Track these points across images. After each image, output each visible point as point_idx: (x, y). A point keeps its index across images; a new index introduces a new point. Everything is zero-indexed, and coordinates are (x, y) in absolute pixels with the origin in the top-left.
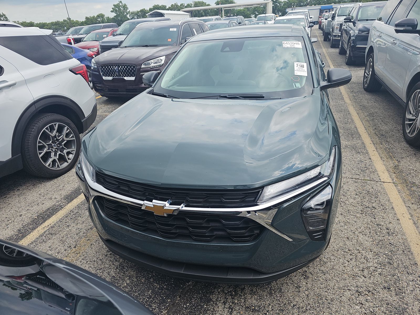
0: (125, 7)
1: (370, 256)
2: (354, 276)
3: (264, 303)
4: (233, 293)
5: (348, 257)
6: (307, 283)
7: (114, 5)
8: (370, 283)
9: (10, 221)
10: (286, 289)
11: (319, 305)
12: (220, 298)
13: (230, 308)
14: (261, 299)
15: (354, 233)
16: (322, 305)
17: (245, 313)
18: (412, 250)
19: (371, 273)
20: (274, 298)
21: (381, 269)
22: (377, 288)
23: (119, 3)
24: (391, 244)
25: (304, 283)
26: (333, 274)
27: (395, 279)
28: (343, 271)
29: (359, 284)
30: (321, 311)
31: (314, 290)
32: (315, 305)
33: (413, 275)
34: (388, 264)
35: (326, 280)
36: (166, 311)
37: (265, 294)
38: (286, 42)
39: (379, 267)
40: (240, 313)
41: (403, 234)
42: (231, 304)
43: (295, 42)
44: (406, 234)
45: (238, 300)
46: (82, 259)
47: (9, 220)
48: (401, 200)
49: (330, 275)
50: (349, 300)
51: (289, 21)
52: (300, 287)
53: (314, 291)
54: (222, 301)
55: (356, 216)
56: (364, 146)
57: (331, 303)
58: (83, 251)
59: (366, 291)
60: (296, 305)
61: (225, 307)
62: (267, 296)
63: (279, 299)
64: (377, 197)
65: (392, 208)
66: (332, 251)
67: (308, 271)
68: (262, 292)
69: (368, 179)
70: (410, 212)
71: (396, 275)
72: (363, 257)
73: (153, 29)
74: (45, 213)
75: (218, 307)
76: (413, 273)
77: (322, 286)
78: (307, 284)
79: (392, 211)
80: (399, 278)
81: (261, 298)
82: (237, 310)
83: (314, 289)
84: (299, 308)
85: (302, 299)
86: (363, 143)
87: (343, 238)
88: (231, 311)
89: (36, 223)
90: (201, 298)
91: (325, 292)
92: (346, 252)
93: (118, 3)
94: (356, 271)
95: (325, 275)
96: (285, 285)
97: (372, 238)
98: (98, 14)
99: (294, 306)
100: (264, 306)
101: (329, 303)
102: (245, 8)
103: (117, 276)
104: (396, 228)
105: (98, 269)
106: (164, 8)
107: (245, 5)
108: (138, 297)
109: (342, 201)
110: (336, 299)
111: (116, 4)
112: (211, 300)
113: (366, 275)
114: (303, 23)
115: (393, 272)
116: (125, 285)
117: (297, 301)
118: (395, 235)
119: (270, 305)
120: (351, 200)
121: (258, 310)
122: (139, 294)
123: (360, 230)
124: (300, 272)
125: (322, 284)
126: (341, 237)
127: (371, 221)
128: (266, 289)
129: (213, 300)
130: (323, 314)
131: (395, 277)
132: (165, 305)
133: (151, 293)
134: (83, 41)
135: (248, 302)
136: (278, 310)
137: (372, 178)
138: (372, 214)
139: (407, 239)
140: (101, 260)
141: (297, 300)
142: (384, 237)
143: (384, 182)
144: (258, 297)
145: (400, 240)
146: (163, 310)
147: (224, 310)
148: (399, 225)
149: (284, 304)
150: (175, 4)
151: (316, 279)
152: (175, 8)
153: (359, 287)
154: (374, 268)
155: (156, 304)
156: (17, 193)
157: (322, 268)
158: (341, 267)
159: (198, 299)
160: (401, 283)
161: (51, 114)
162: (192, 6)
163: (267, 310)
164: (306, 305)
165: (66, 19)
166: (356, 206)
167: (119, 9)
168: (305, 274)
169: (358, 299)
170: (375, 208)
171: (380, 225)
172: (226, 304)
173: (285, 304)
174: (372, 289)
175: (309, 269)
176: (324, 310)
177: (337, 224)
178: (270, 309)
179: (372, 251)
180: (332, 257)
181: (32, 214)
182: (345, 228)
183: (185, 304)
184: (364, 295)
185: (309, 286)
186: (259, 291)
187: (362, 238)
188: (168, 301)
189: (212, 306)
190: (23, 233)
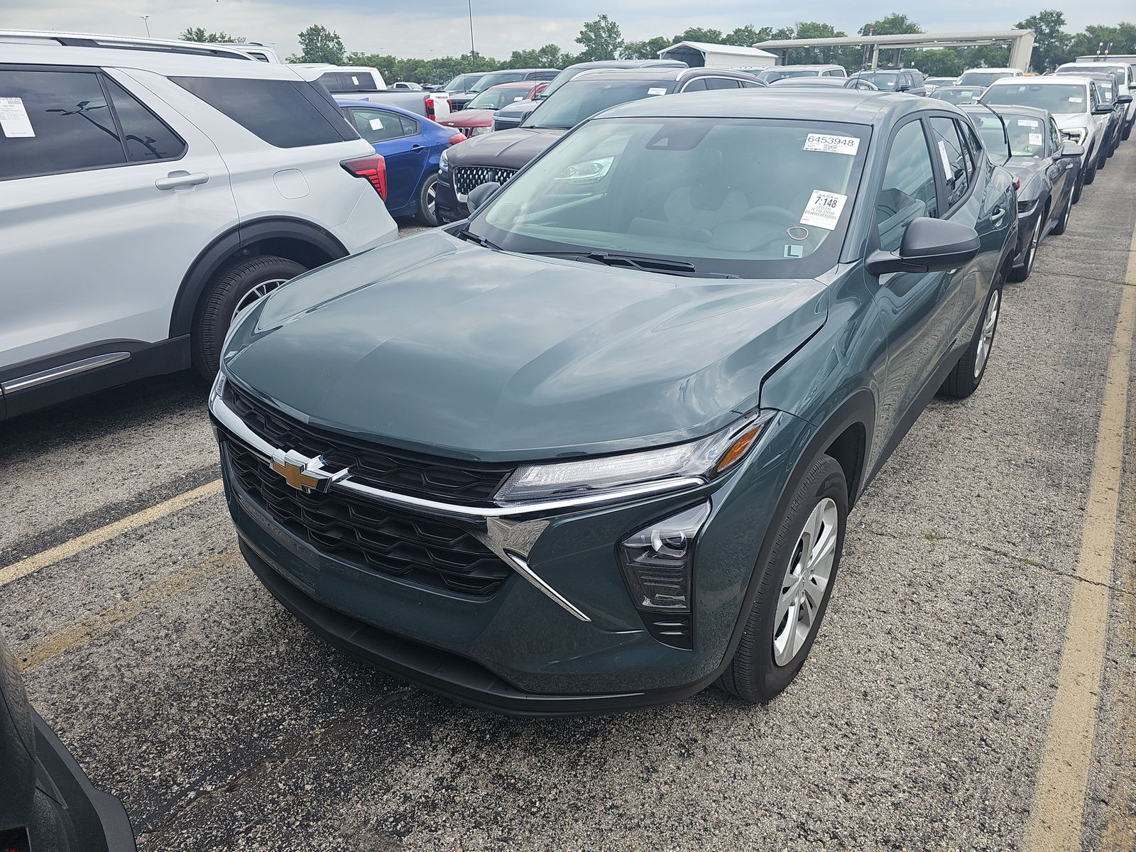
0: (612, 30)
1: (899, 752)
2: (818, 790)
3: (545, 778)
4: (488, 736)
5: (835, 738)
6: (678, 768)
7: (587, 25)
8: (851, 818)
9: (134, 473)
10: (618, 765)
11: (677, 824)
12: (451, 739)
13: (459, 765)
14: (542, 769)
15: (893, 686)
16: (686, 828)
17: (487, 786)
18: (1038, 774)
19: (871, 796)
20: (575, 776)
21: (907, 794)
22: (864, 836)
23: (600, 21)
24: (985, 741)
25: (671, 765)
26: (765, 767)
27: (932, 829)
28: (794, 768)
29: (818, 811)
30: (672, 840)
31: (687, 787)
32: (667, 822)
33: (995, 836)
34: (940, 788)
35: (735, 775)
36: (323, 730)
37: (560, 759)
38: (816, 136)
39: (905, 788)
40: (475, 781)
41: (1044, 728)
42: (467, 757)
43: (842, 139)
44: (1054, 728)
45: (489, 755)
46: (221, 580)
47: (132, 471)
48: (1102, 638)
49: (755, 767)
50: (764, 839)
51: (1032, 90)
52: (656, 771)
53: (687, 790)
54: (451, 747)
55: (929, 645)
56: (1087, 470)
57: (713, 830)
58: (232, 564)
59: (827, 833)
60: (617, 807)
61: (449, 759)
62: (561, 766)
63: (585, 782)
64: (1030, 614)
65: (1058, 652)
66: (798, 714)
67: (699, 742)
68: (554, 754)
69: (1037, 560)
70: (1107, 675)
71: (944, 821)
72: (876, 751)
73: (609, 87)
74: (204, 472)
75: (435, 755)
76: (1000, 830)
77: (713, 785)
78: (680, 769)
79: (1050, 660)
80: (945, 830)
81: (546, 765)
82: (472, 775)
83: (689, 785)
84: (621, 815)
85: (644, 799)
86: (1090, 463)
87: (852, 690)
88: (459, 773)
89: (177, 488)
90: (410, 726)
91: (714, 801)
92: (837, 727)
93: (597, 19)
94: (832, 778)
95: (739, 762)
96: (622, 755)
97: (936, 710)
98: (544, 47)
99: (612, 807)
100: (541, 786)
101: (706, 830)
102: (950, 48)
103: (269, 631)
104: (1031, 705)
105: (238, 607)
106: (712, 37)
107: (952, 40)
108: (284, 684)
109: (912, 601)
110: (729, 827)
111: (591, 21)
112: (429, 735)
113: (854, 795)
114: (1079, 100)
115: (939, 810)
116: (274, 653)
117: (626, 800)
118: (1013, 721)
119: (556, 787)
120: (943, 604)
121: (520, 790)
122: (289, 680)
123: (913, 683)
124: (679, 739)
125: (717, 782)
126: (846, 686)
127: (966, 671)
128: (571, 750)
129: (434, 736)
130: (674, 848)
131: (936, 825)
132: (328, 718)
133: (313, 684)
134: (466, 108)
135: (508, 766)
136: (567, 805)
137: (1050, 561)
138: (983, 652)
139: (1043, 741)
140: (255, 590)
141: (629, 797)
142: (975, 720)
143: (1081, 579)
144: (539, 761)
145: (1019, 740)
146: (317, 725)
147: (443, 766)
148: (1045, 700)
149: (591, 797)
150: (746, 28)
151: (707, 766)
152: (742, 37)
153: (813, 816)
154: (887, 786)
155: (310, 709)
156: (176, 421)
157: (744, 747)
158: (796, 757)
159: (403, 727)
160: (944, 844)
161: (276, 258)
162: (793, 35)
163: (541, 796)
164: (644, 815)
165: (469, 55)
166: (946, 622)
167: (598, 36)
168: (687, 746)
169: (789, 844)
170: (1002, 640)
171: (985, 687)
172: (456, 755)
173: (593, 797)
174: (845, 833)
175: (707, 737)
176: (682, 841)
177: (859, 652)
178: (550, 795)
179: (916, 743)
180: (788, 728)
181: (181, 468)
182: (876, 668)
183: (369, 727)
184: (815, 841)
185: (681, 775)
186: (549, 749)
187: (906, 705)
188: (338, 710)
189: (425, 748)
190: (144, 501)
